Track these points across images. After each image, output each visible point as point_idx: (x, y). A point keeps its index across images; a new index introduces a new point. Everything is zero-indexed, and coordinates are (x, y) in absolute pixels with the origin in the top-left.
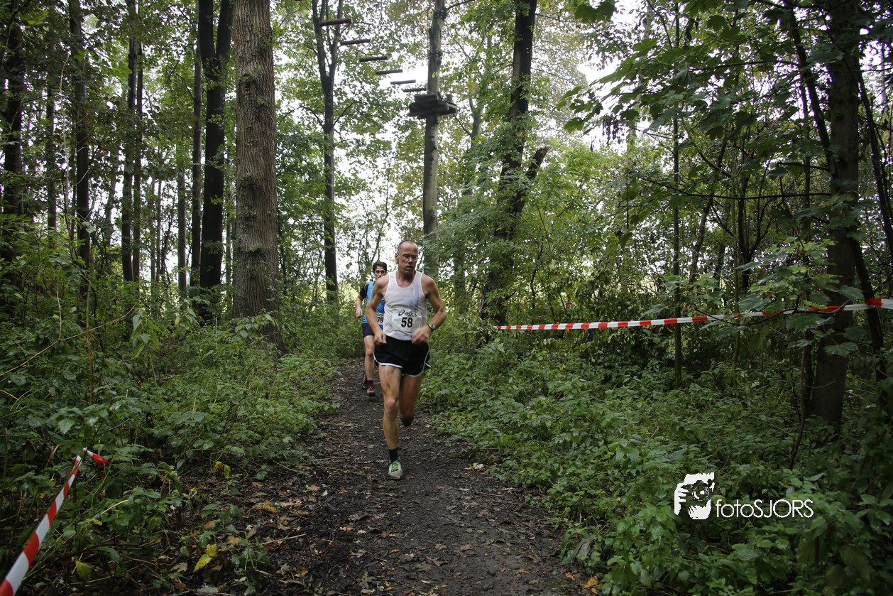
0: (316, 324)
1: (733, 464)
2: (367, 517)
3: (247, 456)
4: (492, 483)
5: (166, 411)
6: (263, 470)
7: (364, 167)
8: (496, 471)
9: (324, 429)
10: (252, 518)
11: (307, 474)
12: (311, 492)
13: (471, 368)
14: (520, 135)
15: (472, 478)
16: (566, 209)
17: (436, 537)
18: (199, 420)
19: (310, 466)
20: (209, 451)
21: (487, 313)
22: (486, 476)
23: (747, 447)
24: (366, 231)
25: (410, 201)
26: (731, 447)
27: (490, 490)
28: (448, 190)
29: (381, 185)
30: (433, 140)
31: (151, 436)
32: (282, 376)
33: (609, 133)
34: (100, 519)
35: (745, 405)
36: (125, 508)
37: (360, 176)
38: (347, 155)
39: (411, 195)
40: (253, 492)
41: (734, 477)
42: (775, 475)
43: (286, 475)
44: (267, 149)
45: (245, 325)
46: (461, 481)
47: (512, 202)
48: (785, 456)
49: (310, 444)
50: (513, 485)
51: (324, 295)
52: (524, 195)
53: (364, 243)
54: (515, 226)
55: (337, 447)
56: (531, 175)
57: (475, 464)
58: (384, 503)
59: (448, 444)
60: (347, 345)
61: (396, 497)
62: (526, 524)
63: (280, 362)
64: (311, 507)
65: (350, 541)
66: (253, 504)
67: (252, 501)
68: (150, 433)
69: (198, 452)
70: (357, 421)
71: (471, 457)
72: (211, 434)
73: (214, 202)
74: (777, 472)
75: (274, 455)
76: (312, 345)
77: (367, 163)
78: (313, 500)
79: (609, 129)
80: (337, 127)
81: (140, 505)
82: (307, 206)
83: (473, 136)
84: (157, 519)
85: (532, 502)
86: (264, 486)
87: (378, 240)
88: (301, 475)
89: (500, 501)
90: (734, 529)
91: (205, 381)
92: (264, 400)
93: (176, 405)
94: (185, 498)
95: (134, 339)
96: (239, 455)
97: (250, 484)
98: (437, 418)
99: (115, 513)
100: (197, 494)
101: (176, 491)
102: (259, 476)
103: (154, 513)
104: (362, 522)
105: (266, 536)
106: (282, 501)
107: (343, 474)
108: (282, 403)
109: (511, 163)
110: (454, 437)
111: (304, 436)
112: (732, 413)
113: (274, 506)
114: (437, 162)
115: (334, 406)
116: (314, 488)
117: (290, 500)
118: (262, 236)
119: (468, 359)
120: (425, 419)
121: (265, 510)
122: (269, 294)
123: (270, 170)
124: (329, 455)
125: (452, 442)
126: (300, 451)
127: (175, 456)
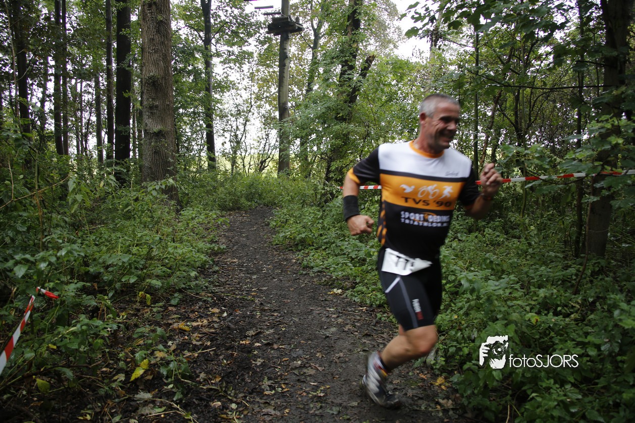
0: (202, 186)
1: (533, 289)
2: (260, 333)
3: (162, 287)
4: (350, 304)
5: (98, 254)
6: (175, 297)
7: (233, 71)
8: (352, 295)
9: (216, 263)
10: (171, 336)
11: (209, 299)
12: (213, 314)
13: (321, 218)
14: (355, 45)
15: (335, 300)
16: (386, 102)
17: (315, 347)
18: (126, 260)
19: (210, 293)
20: (134, 284)
21: (333, 177)
22: (344, 298)
23: (541, 276)
24: (236, 119)
25: (267, 97)
26: (528, 276)
27: (350, 310)
28: (295, 89)
29: (247, 85)
30: (285, 51)
31: (87, 273)
32: (184, 225)
33: (432, 42)
34: (54, 344)
35: (530, 244)
36: (73, 333)
37: (230, 78)
38: (221, 62)
39: (267, 92)
40: (169, 316)
41: (535, 298)
42: (566, 297)
43: (193, 301)
44: (166, 55)
45: (154, 187)
46: (327, 302)
47: (348, 95)
48: (570, 282)
49: (207, 276)
50: (365, 305)
51: (206, 164)
52: (359, 90)
53: (235, 127)
54: (351, 113)
55: (229, 278)
56: (363, 75)
57: (335, 290)
58: (271, 321)
59: (312, 275)
60: (225, 202)
61: (280, 317)
62: (382, 335)
63: (180, 214)
64: (216, 325)
65: (249, 352)
66: (171, 324)
67: (170, 321)
68: (86, 270)
69: (125, 285)
70: (239, 258)
71: (331, 284)
72: (133, 270)
73: (126, 95)
74: (567, 294)
75: (184, 286)
76: (200, 201)
77: (236, 68)
78: (217, 320)
79: (431, 39)
80: (213, 41)
81: (86, 331)
82: (193, 100)
83: (313, 48)
84: (100, 341)
85: (383, 319)
86: (178, 310)
87: (245, 125)
88: (205, 301)
89: (358, 318)
90: (541, 338)
91: (125, 229)
92: (173, 244)
93: (105, 249)
94: (119, 323)
95: (70, 199)
96: (157, 286)
97: (166, 308)
98: (300, 255)
99: (66, 338)
100: (127, 318)
101: (110, 316)
102: (173, 302)
103: (96, 336)
104: (257, 337)
105: (184, 350)
106: (193, 321)
107: (236, 299)
108: (186, 245)
109: (348, 66)
110: (316, 269)
111: (203, 270)
112: (521, 250)
113: (187, 325)
114: (288, 68)
115: (222, 247)
116: (216, 310)
117: (199, 320)
118: (162, 121)
119: (319, 211)
120: (291, 256)
121: (180, 329)
122: (168, 164)
123: (168, 71)
124: (224, 284)
125: (314, 273)
126: (202, 282)
127: (106, 288)
